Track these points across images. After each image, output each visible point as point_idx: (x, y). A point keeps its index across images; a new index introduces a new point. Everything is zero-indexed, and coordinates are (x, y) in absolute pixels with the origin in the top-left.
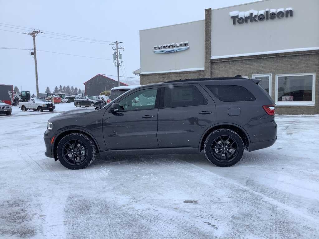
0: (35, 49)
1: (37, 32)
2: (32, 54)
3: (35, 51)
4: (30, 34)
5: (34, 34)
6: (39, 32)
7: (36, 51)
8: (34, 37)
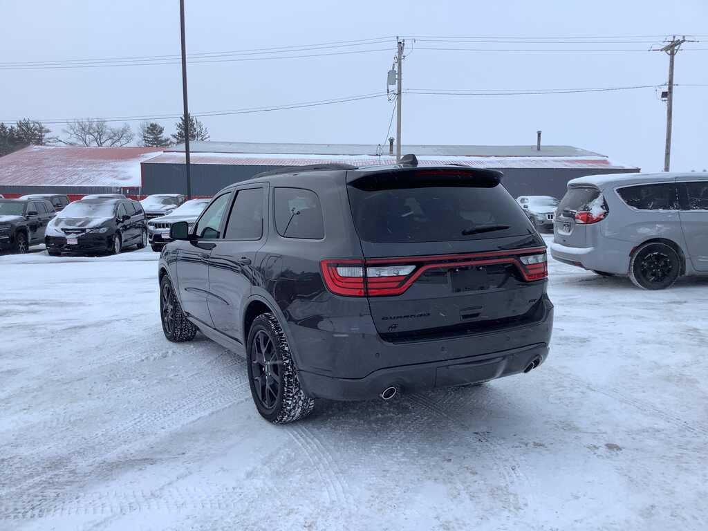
0: (671, 82)
1: (679, 43)
2: (664, 95)
3: (670, 88)
4: (666, 49)
5: (672, 48)
6: (684, 41)
7: (674, 88)
8: (672, 54)
